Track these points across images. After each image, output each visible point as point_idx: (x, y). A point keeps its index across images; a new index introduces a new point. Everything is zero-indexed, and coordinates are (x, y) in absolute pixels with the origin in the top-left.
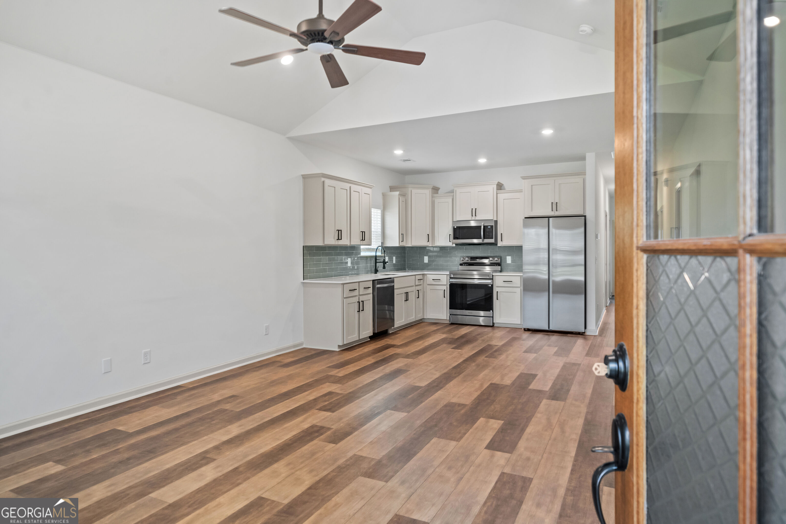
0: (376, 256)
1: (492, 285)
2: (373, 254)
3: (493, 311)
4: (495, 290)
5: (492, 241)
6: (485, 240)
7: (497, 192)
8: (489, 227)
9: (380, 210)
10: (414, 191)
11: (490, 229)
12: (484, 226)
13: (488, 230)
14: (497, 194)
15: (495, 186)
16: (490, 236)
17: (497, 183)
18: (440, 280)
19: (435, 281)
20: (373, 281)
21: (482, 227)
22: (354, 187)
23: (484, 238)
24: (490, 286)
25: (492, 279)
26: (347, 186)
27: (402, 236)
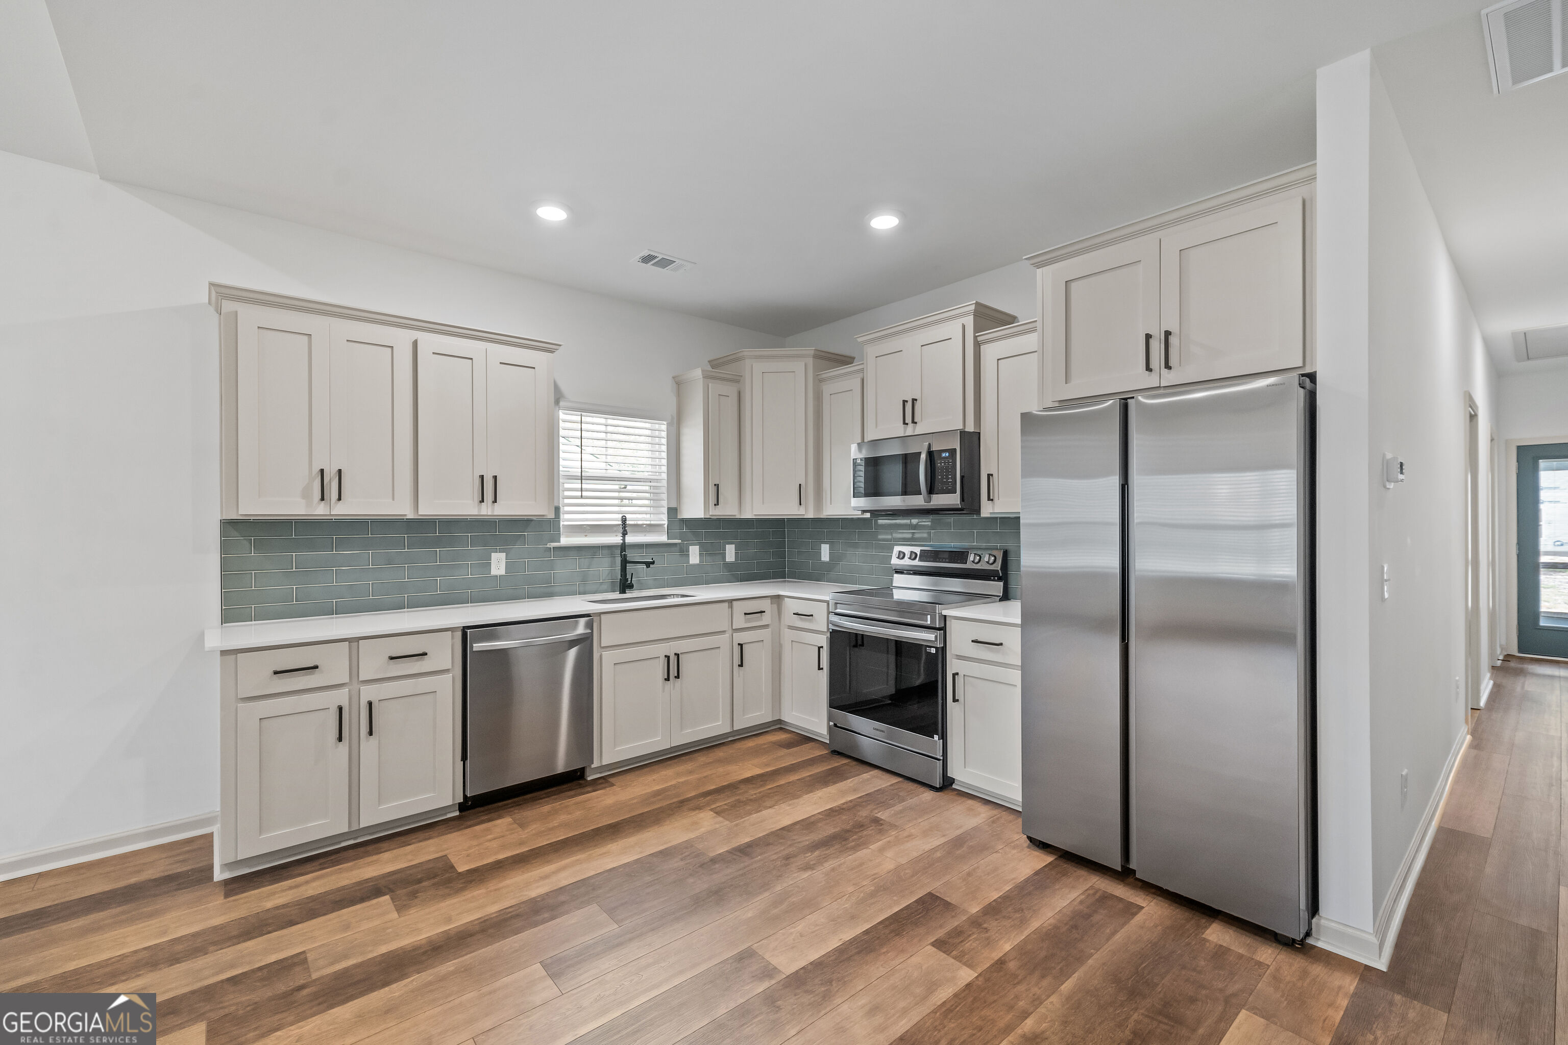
0: (623, 547)
1: (944, 650)
2: (617, 539)
3: (944, 737)
4: (953, 666)
5: (953, 500)
6: (934, 496)
7: (979, 339)
8: (944, 455)
9: (665, 423)
10: (758, 367)
11: (948, 462)
12: (930, 454)
13: (941, 463)
14: (977, 345)
15: (969, 321)
16: (947, 483)
17: (973, 307)
18: (812, 615)
19: (801, 619)
20: (464, 630)
21: (923, 456)
22: (429, 342)
23: (931, 491)
24: (933, 651)
25: (943, 629)
26: (402, 338)
27: (715, 493)
